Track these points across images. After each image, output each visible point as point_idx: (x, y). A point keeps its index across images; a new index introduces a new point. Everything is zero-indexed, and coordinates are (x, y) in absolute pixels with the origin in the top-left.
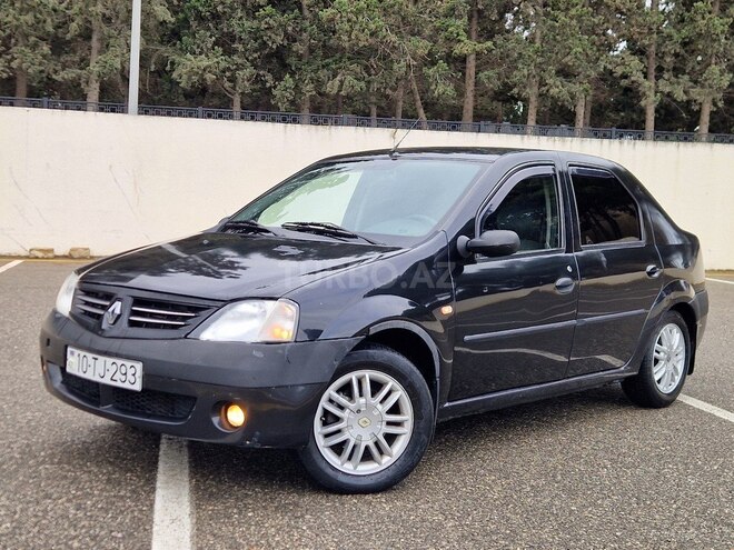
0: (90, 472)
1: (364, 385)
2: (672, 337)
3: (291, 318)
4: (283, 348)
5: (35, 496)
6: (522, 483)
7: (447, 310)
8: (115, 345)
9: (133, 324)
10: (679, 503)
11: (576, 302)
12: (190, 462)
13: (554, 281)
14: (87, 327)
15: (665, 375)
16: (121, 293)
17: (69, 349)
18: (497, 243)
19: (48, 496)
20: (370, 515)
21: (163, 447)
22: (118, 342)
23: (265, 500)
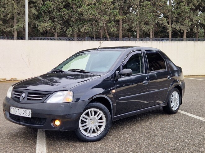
0: (18, 140)
1: (92, 113)
2: (176, 95)
3: (71, 96)
5: (3, 148)
6: (136, 136)
7: (114, 91)
8: (24, 105)
9: (28, 99)
11: (149, 87)
12: (46, 136)
13: (143, 82)
14: (16, 101)
15: (174, 105)
16: (25, 91)
17: (11, 107)
18: (126, 73)
19: (7, 148)
20: (95, 147)
21: (38, 132)
22: (24, 104)
23: (67, 145)
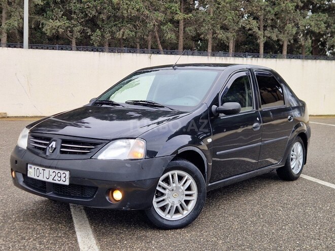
0: (40, 225)
1: (174, 177)
2: (298, 148)
3: (142, 148)
4: (139, 162)
5: (17, 238)
7: (209, 140)
8: (55, 163)
9: (62, 152)
10: (319, 226)
11: (261, 134)
13: (252, 125)
14: (37, 154)
15: (295, 166)
16: (55, 137)
17: (29, 165)
18: (231, 109)
19: (23, 238)
20: (182, 240)
21: (72, 210)
22: (56, 161)
23: (130, 235)
